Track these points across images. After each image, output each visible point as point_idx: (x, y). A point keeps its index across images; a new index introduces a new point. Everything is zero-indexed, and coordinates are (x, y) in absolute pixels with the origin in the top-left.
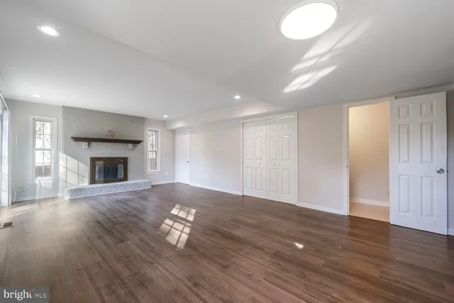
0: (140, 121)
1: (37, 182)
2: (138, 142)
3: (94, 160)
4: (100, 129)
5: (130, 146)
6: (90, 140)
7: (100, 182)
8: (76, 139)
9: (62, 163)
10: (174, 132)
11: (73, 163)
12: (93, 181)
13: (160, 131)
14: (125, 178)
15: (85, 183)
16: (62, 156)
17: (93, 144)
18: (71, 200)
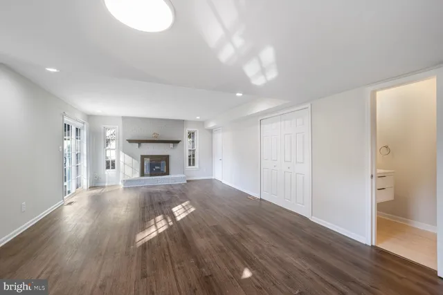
0: (181, 123)
1: (106, 173)
2: (178, 142)
3: (143, 157)
4: (147, 133)
5: (171, 145)
6: (140, 142)
7: (147, 175)
8: (130, 141)
9: (122, 159)
10: (211, 131)
11: (129, 159)
12: (142, 174)
13: (198, 131)
14: (167, 173)
15: (137, 175)
16: (122, 154)
17: (143, 144)
18: (125, 188)
